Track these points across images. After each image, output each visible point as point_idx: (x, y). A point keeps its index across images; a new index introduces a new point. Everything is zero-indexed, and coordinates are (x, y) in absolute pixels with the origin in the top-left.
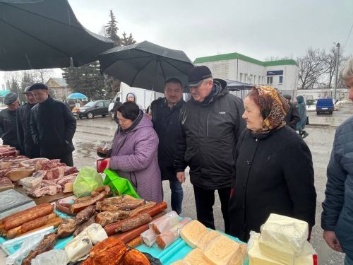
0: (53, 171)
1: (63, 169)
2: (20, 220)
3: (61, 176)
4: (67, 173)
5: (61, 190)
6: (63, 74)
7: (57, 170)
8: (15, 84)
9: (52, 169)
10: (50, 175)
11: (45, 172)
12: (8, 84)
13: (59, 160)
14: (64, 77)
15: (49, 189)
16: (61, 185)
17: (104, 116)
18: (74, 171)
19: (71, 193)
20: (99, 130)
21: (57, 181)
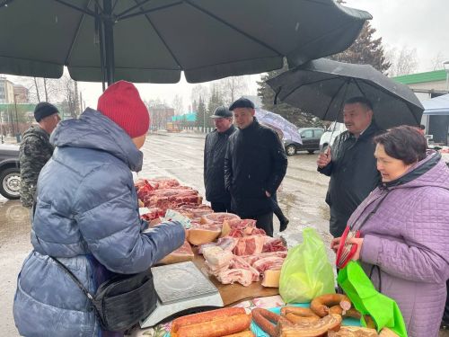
0: (247, 241)
1: (261, 240)
2: (199, 330)
3: (258, 251)
4: (268, 249)
5: (258, 280)
6: (259, 90)
7: (253, 240)
8: (202, 105)
9: (246, 238)
10: (242, 248)
11: (236, 240)
12: (195, 104)
13: (254, 222)
14: (259, 95)
15: (241, 275)
16: (259, 270)
17: (311, 153)
18: (279, 246)
19: (275, 290)
20: (303, 173)
21: (253, 261)
